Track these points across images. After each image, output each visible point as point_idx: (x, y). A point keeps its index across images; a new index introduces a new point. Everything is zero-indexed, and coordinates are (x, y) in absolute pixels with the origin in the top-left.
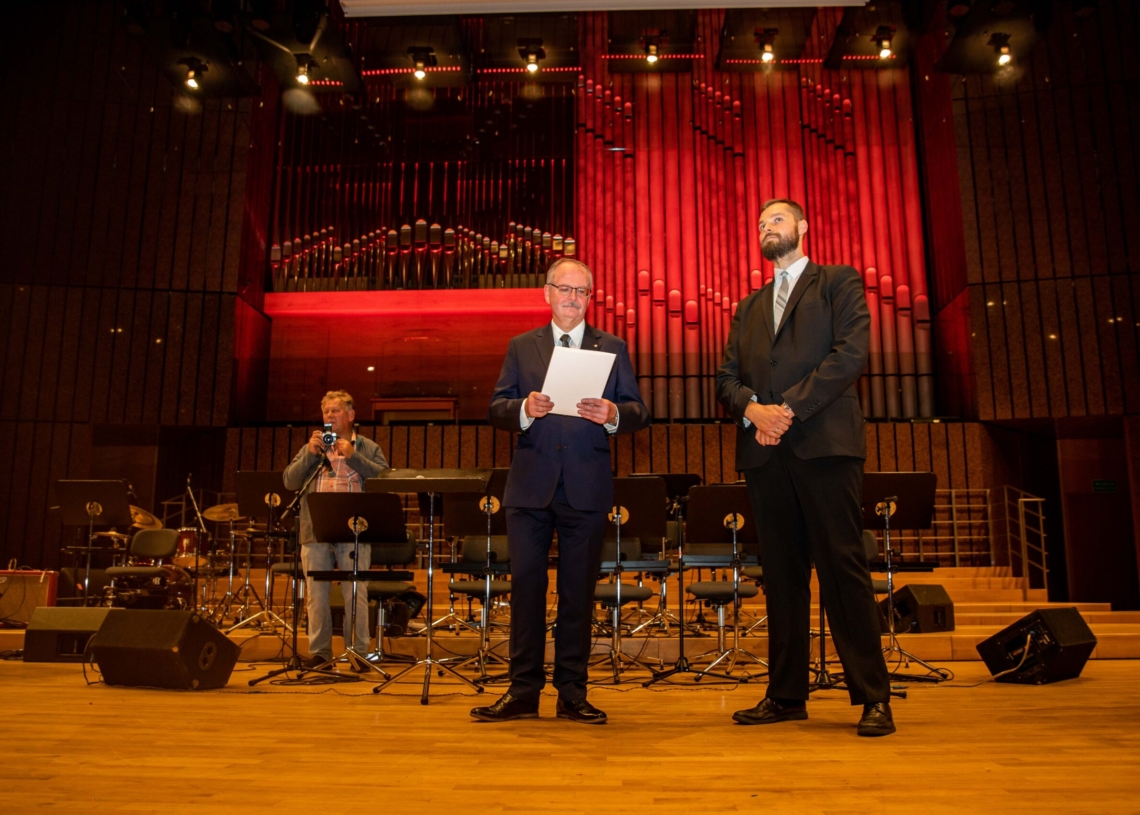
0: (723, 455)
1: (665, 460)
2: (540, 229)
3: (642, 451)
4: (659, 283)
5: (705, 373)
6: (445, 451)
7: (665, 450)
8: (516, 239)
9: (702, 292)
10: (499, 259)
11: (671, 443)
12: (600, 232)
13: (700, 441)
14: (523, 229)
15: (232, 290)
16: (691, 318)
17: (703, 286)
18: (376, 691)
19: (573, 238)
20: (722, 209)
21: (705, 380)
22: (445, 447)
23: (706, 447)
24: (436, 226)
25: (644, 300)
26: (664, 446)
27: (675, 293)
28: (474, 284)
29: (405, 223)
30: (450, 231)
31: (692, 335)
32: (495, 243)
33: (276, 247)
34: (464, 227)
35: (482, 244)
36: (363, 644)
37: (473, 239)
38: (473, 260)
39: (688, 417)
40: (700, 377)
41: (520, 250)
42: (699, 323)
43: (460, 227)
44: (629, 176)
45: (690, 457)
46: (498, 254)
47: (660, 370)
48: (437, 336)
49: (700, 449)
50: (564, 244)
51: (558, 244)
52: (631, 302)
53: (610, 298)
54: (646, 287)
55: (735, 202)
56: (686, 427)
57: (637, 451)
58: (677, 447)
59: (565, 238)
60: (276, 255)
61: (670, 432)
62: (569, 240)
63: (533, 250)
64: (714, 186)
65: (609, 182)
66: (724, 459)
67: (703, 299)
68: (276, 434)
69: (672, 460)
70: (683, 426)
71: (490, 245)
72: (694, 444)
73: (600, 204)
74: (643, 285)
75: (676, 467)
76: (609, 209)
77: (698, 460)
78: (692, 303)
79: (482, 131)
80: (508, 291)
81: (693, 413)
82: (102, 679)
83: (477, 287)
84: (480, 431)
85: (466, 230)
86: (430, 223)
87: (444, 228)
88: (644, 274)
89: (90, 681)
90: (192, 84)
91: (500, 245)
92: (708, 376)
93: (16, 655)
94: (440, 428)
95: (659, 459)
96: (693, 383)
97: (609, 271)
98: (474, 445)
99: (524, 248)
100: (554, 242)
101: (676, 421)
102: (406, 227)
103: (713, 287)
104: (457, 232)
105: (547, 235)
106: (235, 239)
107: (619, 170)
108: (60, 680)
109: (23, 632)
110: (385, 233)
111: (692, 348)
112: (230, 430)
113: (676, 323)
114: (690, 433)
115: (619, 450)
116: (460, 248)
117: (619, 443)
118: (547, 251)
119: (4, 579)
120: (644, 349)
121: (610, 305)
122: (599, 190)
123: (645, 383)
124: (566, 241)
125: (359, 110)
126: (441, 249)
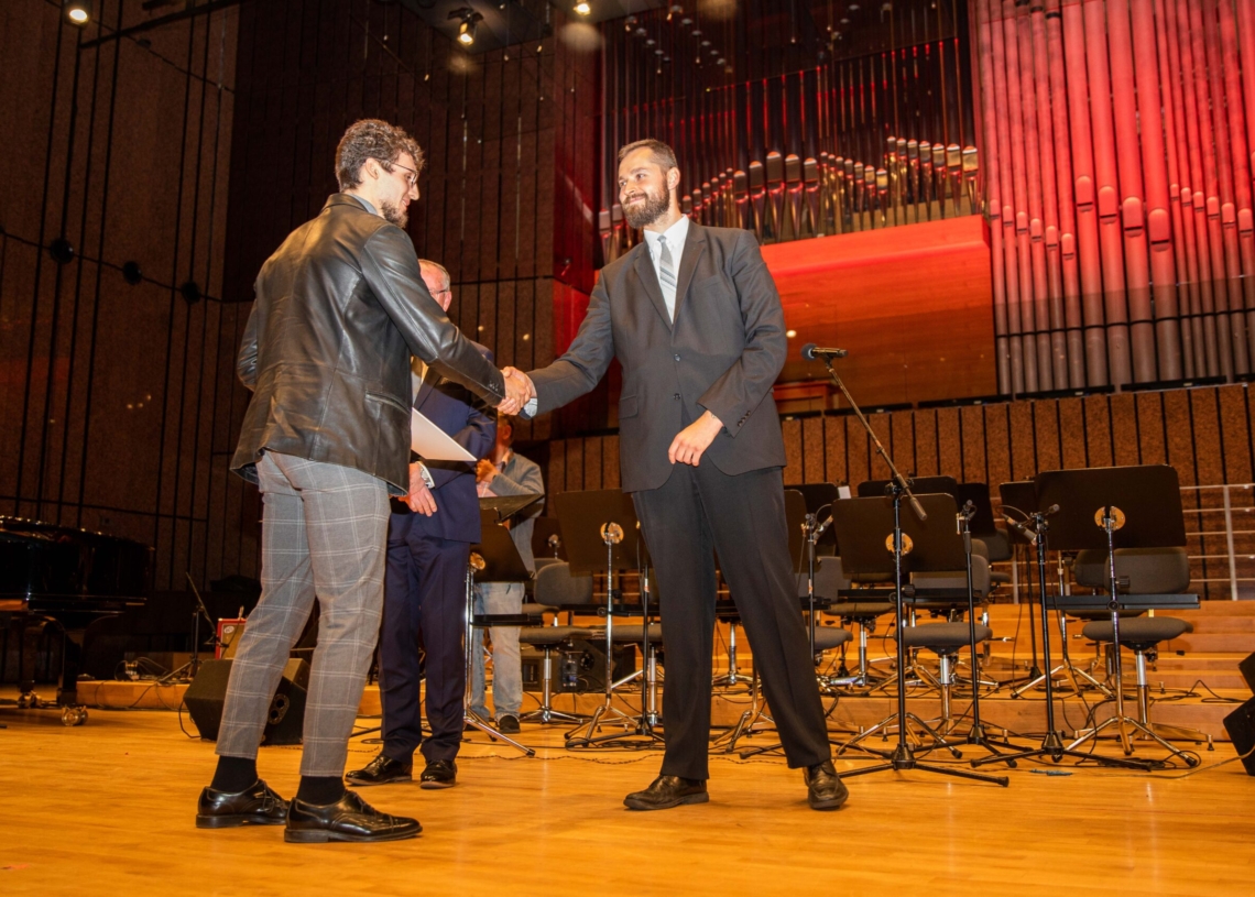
0: (1196, 432)
1: (1107, 445)
2: (928, 140)
3: (1072, 435)
4: (1107, 189)
5: (1185, 312)
6: (806, 453)
7: (1107, 431)
8: (896, 157)
9: (1174, 194)
10: (877, 189)
11: (1115, 419)
12: (1017, 129)
13: (1159, 414)
14: (906, 145)
15: (547, 274)
16: (1159, 233)
17: (1174, 186)
19: (975, 146)
20: (1200, 66)
21: (1185, 322)
22: (806, 447)
23: (1168, 422)
24: (792, 158)
25: (1087, 219)
26: (1105, 424)
27: (1132, 201)
28: (848, 226)
29: (754, 160)
30: (811, 162)
31: (1162, 258)
32: (870, 168)
33: (604, 213)
34: (829, 153)
35: (854, 173)
36: (512, 701)
37: (842, 167)
38: (843, 191)
39: (1163, 378)
40: (1178, 319)
41: (904, 170)
42: (1172, 239)
43: (824, 154)
44: (1055, 44)
45: (1145, 439)
46: (875, 182)
47: (1117, 314)
48: (806, 301)
49: (1159, 425)
50: (961, 155)
51: (955, 156)
52: (1067, 221)
53: (1036, 221)
54: (1089, 198)
55: (1221, 52)
56: (1135, 396)
57: (1065, 435)
58: (1124, 426)
59: (964, 146)
60: (604, 223)
61: (1112, 404)
62: (970, 150)
63: (921, 171)
64: (1185, 36)
65: (1026, 58)
66: (1197, 439)
67: (1176, 204)
68: (605, 445)
69: (1118, 445)
70: (1132, 394)
71: (864, 172)
72: (1150, 418)
73: (1014, 91)
74: (1084, 196)
75: (1123, 454)
76: (1029, 95)
77: (1157, 442)
78: (1158, 213)
79: (844, 21)
80: (891, 230)
81: (1171, 372)
83: (852, 231)
84: (849, 423)
85: (832, 157)
86: (785, 155)
87: (803, 159)
88: (1084, 180)
90: (466, 39)
91: (876, 170)
92: (1191, 317)
94: (799, 421)
95: (1099, 443)
96: (1168, 328)
97: (1033, 184)
98: (843, 442)
99: (909, 167)
100: (949, 155)
101: (1124, 388)
102: (756, 165)
103: (1191, 186)
104: (820, 160)
105: (938, 148)
106: (547, 210)
107: (1039, 38)
110: (730, 176)
111: (1164, 278)
112: (553, 443)
113: (1136, 245)
114: (1142, 404)
115: (1038, 436)
116: (825, 179)
117: (1038, 426)
118: (940, 169)
119: (230, 629)
120: (1091, 287)
121: (1036, 231)
122: (1012, 71)
123: (1095, 337)
124: (965, 152)
125: (690, 25)
126: (801, 186)
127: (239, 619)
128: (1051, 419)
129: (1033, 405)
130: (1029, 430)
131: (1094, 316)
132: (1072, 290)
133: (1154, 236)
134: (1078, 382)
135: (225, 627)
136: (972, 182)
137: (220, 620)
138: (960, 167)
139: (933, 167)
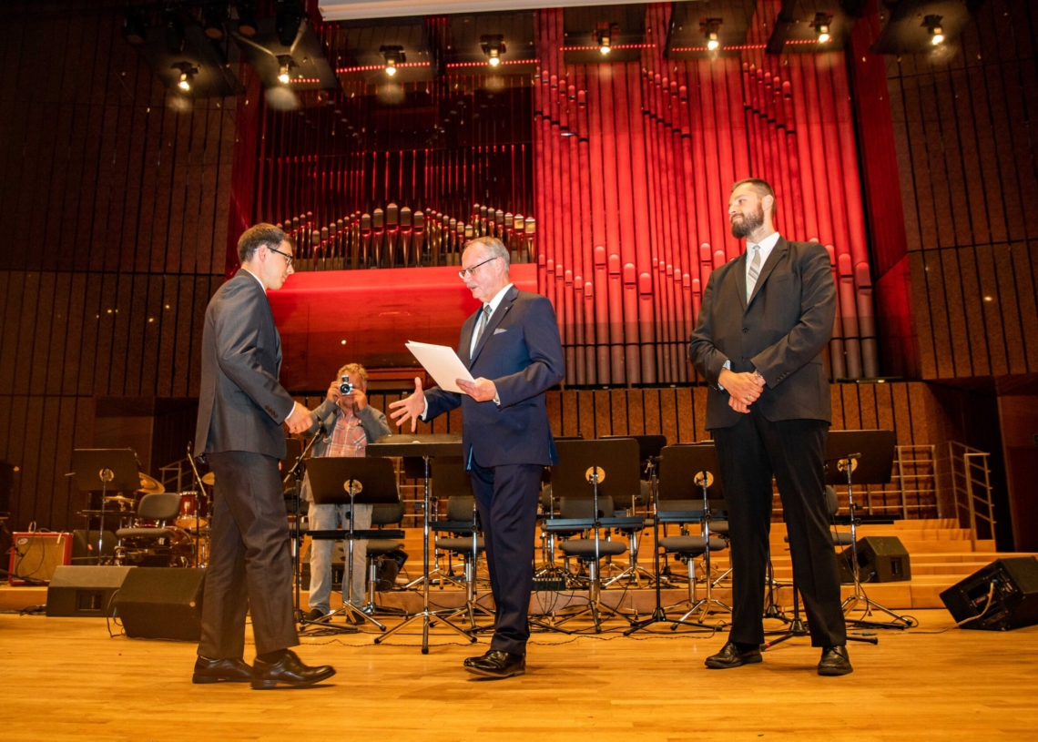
0: (679, 417)
1: (624, 422)
2: (502, 209)
3: (603, 415)
4: (614, 257)
5: (659, 340)
7: (625, 413)
8: (480, 219)
9: (655, 264)
10: (465, 238)
11: (630, 406)
12: (558, 210)
13: (657, 404)
14: (487, 210)
15: (221, 273)
16: (645, 288)
17: (655, 259)
18: (377, 642)
19: (533, 217)
20: (672, 187)
21: (659, 347)
23: (662, 409)
24: (406, 210)
25: (601, 274)
26: (624, 409)
27: (629, 266)
28: (442, 262)
29: (377, 208)
30: (419, 214)
31: (646, 305)
32: (461, 224)
34: (432, 210)
35: (449, 225)
36: (358, 599)
37: (441, 220)
38: (440, 240)
39: (644, 382)
40: (655, 344)
41: (485, 229)
42: (653, 293)
43: (429, 210)
44: (584, 158)
45: (648, 420)
46: (464, 233)
47: (617, 338)
48: (409, 311)
49: (657, 412)
50: (525, 223)
51: (519, 223)
52: (588, 275)
53: (569, 272)
54: (603, 261)
55: (684, 180)
56: (643, 392)
57: (598, 415)
58: (635, 410)
59: (526, 217)
61: (629, 396)
62: (530, 219)
63: (497, 230)
64: (663, 166)
65: (565, 164)
66: (680, 421)
67: (656, 271)
69: (631, 422)
70: (641, 390)
71: (457, 225)
72: (651, 405)
73: (557, 185)
74: (599, 260)
75: (635, 429)
76: (566, 189)
77: (656, 422)
78: (645, 275)
79: (447, 120)
81: (649, 378)
82: (124, 631)
83: (445, 265)
85: (434, 212)
86: (400, 207)
87: (413, 211)
88: (600, 249)
89: (113, 634)
90: (184, 86)
91: (465, 225)
92: (663, 343)
93: (39, 611)
95: (620, 422)
96: (648, 349)
97: (567, 247)
99: (489, 227)
100: (516, 222)
101: (634, 386)
102: (378, 211)
103: (665, 260)
104: (426, 214)
105: (509, 215)
106: (223, 225)
107: (574, 153)
108: (84, 634)
109: (45, 589)
110: (359, 216)
111: (647, 317)
113: (631, 294)
114: (647, 397)
115: (581, 414)
116: (428, 229)
117: (581, 408)
118: (509, 230)
119: (25, 541)
120: (602, 319)
121: (569, 279)
122: (556, 172)
123: (603, 351)
124: (527, 220)
125: (333, 105)
126: (411, 230)
127: (30, 532)
128: (590, 403)
129: (578, 394)
130: (574, 410)
131: (603, 339)
132: (590, 320)
133: (643, 290)
134: (604, 379)
135: (19, 539)
136: (531, 241)
137: (15, 533)
138: (522, 231)
139: (505, 228)
